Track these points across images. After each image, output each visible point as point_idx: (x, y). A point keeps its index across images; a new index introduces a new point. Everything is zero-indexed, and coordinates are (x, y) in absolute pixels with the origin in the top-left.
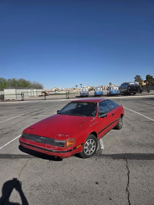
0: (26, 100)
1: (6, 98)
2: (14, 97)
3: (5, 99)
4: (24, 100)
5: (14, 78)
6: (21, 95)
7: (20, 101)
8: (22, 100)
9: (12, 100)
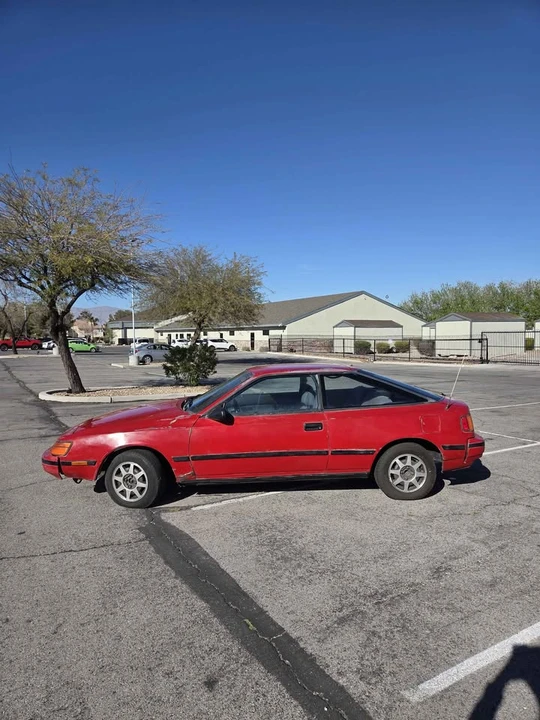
0: (496, 362)
1: (441, 349)
2: (463, 348)
3: (438, 352)
4: (487, 361)
5: (506, 280)
6: (480, 341)
7: (474, 361)
8: (482, 361)
9: (455, 357)
